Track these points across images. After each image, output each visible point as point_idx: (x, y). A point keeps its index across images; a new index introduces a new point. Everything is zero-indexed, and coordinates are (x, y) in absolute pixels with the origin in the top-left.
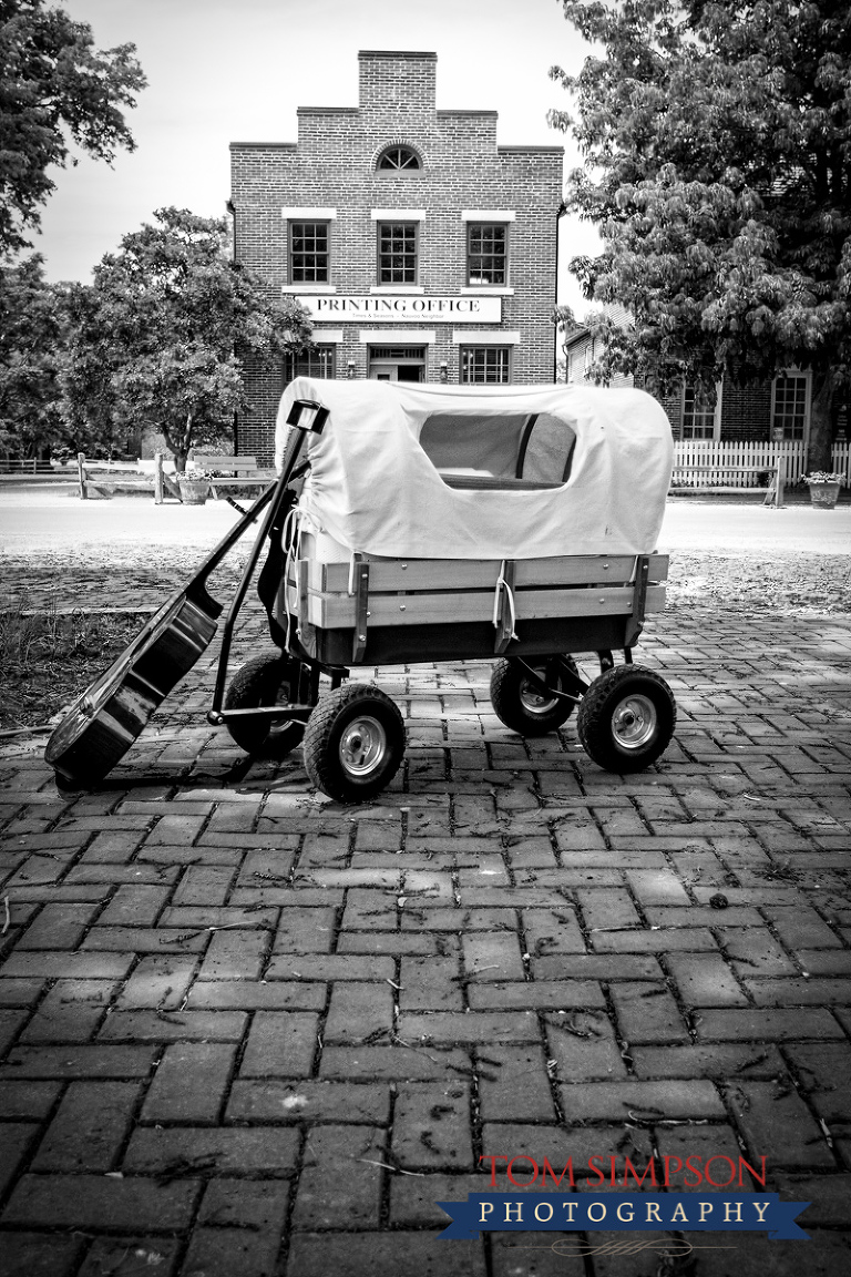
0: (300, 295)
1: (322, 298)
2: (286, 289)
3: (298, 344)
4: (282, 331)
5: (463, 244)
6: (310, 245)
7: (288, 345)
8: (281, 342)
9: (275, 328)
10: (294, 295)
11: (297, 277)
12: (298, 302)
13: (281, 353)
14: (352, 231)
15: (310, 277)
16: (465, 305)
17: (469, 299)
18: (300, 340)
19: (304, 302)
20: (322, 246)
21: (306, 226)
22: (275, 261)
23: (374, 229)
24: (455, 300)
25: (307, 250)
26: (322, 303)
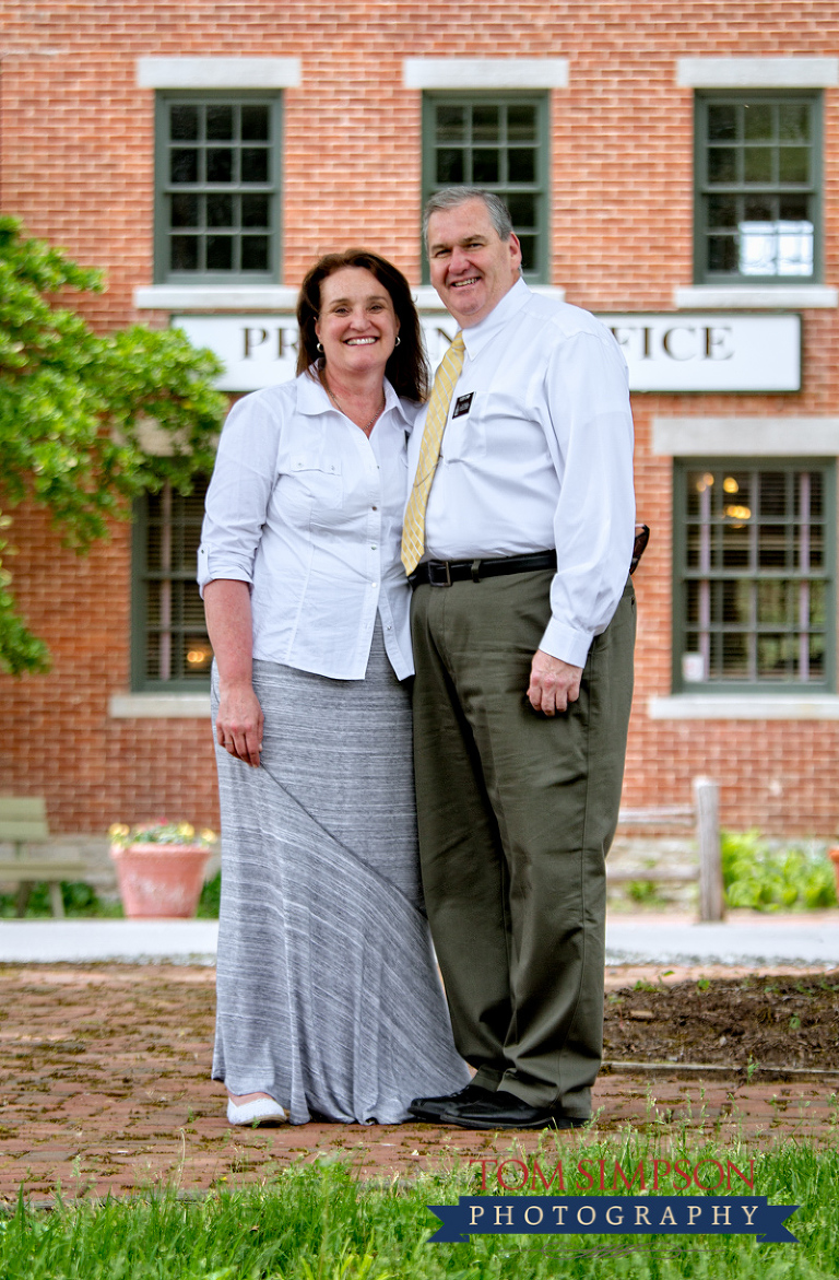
0: (189, 313)
1: (256, 324)
2: (147, 295)
3: (178, 460)
4: (129, 422)
5: (683, 157)
6: (220, 167)
7: (152, 465)
8: (127, 457)
9: (105, 416)
10: (173, 314)
11: (182, 257)
12: (179, 335)
13: (125, 489)
14: (346, 122)
15: (220, 258)
16: (686, 334)
17: (699, 323)
18: (186, 450)
19: (199, 334)
20: (258, 166)
21: (212, 110)
22: (117, 214)
23: (412, 117)
24: (659, 326)
25: (212, 178)
26: (256, 336)
